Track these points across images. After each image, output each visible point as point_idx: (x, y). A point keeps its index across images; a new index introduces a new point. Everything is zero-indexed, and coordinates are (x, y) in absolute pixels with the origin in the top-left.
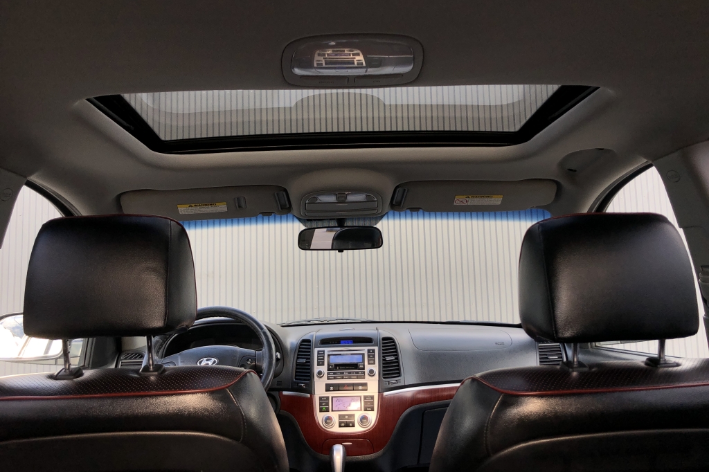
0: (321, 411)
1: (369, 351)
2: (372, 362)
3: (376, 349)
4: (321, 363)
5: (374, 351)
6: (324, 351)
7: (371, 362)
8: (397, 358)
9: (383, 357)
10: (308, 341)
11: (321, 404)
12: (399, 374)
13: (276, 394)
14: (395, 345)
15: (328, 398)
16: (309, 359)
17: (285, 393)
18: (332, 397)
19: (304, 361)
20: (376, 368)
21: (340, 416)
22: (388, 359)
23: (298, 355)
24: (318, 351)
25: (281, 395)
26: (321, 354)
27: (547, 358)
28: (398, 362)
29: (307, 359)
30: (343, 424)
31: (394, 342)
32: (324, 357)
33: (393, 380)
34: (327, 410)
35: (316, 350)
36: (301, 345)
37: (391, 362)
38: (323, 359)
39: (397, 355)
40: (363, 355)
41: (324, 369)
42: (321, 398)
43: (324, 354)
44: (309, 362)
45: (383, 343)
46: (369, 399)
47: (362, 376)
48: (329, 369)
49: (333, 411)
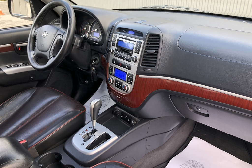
1: (138, 42)
2: (138, 52)
3: (143, 42)
4: (113, 44)
8: (157, 52)
13: (100, 55)
14: (160, 41)
18: (115, 68)
21: (116, 80)
22: (150, 51)
25: (102, 57)
28: (156, 55)
30: (116, 86)
31: (160, 38)
33: (148, 68)
35: (114, 35)
37: (151, 54)
38: (115, 42)
39: (157, 49)
40: (134, 45)
43: (116, 38)
46: (130, 76)
47: (130, 60)
48: (116, 49)
49: (114, 76)
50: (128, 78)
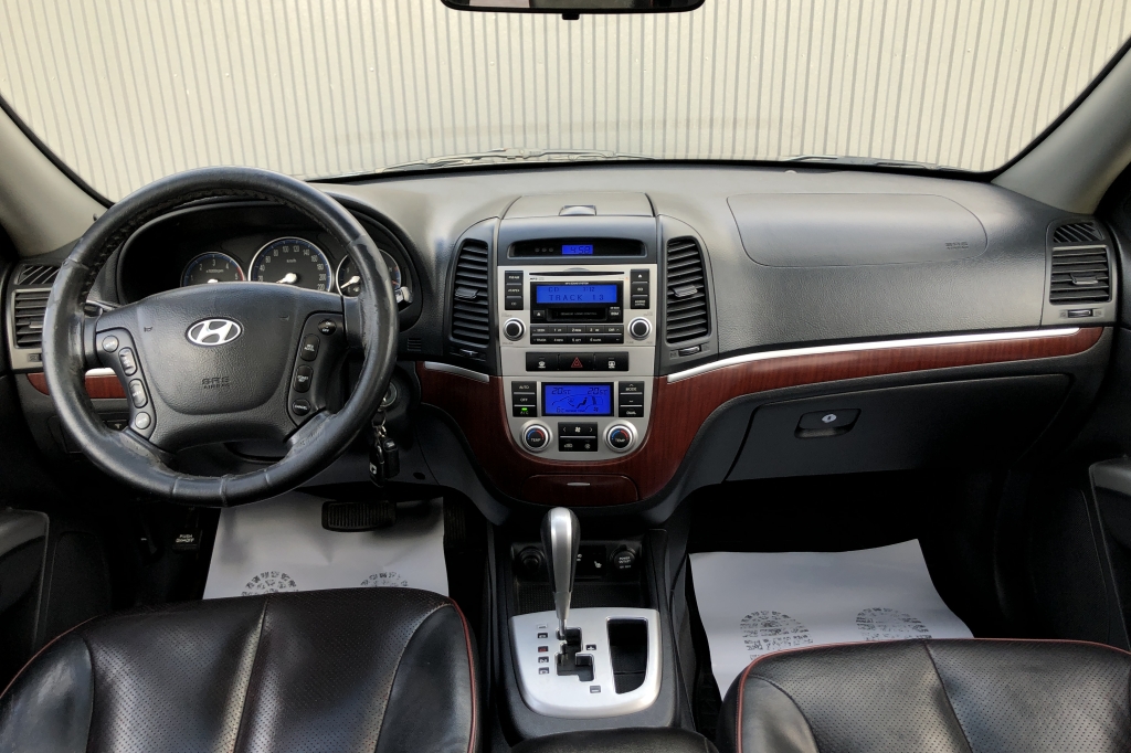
0: (517, 413)
1: (634, 274)
2: (642, 302)
3: (653, 268)
4: (514, 304)
5: (646, 273)
6: (521, 274)
7: (639, 303)
8: (703, 290)
9: (670, 288)
10: (482, 245)
11: (516, 400)
12: (706, 327)
13: (410, 366)
14: (699, 256)
15: (533, 386)
16: (485, 290)
17: (431, 365)
18: (544, 385)
19: (471, 294)
20: (649, 319)
21: (561, 426)
22: (682, 292)
23: (457, 278)
24: (508, 274)
25: (420, 368)
26: (514, 280)
27: (1071, 283)
28: (705, 299)
29: (480, 289)
30: (569, 445)
31: (697, 248)
32: (521, 288)
33: (690, 345)
34: (533, 413)
35: (501, 270)
36: (463, 252)
37: (689, 300)
38: (521, 293)
39: (703, 282)
40: (620, 285)
41: (523, 318)
42: (515, 386)
43: (521, 280)
44: (485, 299)
45: (670, 254)
46: (631, 392)
47: (618, 337)
48: (534, 319)
49: (544, 414)
50: (623, 400)
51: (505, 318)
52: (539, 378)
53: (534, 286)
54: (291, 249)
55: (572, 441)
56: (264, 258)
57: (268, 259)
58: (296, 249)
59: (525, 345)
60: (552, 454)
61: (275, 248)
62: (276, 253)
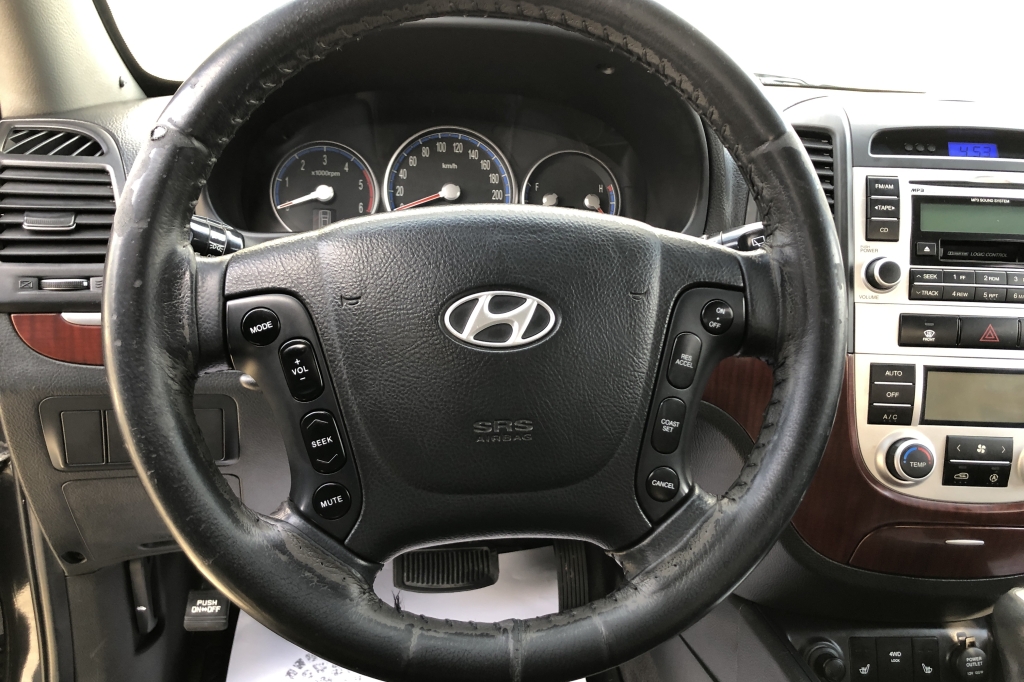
0: (875, 417)
6: (894, 182)
10: (825, 135)
11: (875, 394)
15: (908, 371)
18: (928, 369)
24: (870, 183)
26: (881, 197)
30: (963, 475)
32: (896, 204)
34: (904, 418)
35: (859, 175)
38: (896, 214)
41: (899, 252)
42: (877, 371)
43: (896, 192)
48: (917, 257)
49: (924, 421)
51: (865, 253)
52: (920, 358)
53: (918, 202)
54: (450, 147)
55: (969, 468)
56: (406, 159)
57: (413, 161)
58: (458, 148)
59: (898, 300)
60: (931, 490)
61: (425, 144)
62: (425, 152)
